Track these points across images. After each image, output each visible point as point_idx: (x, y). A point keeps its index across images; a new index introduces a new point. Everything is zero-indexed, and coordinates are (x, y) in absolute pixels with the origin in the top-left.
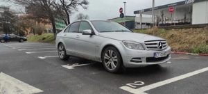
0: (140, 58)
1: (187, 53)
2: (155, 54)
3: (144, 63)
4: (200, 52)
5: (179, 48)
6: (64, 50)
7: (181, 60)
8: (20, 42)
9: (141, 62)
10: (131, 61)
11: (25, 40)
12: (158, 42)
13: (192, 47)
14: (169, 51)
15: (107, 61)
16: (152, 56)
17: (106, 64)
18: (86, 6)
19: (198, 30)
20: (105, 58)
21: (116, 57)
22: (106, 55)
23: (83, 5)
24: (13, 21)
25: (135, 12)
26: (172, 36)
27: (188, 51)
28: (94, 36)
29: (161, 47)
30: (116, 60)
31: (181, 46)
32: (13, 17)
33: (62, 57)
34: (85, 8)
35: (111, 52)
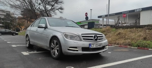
0: (76, 48)
1: (129, 47)
2: (90, 45)
3: (81, 52)
4: (139, 46)
5: (123, 43)
6: (29, 40)
7: (122, 51)
8: (13, 35)
9: (77, 51)
10: (69, 50)
11: (17, 34)
12: (94, 35)
13: (133, 42)
14: (105, 43)
15: (53, 49)
16: (88, 46)
17: (52, 51)
18: (62, 11)
19: (139, 29)
20: (52, 46)
21: (58, 46)
22: (52, 44)
23: (60, 10)
24: (11, 21)
25: (99, 17)
26: (119, 34)
27: (130, 45)
28: (46, 29)
29: (96, 40)
30: (58, 49)
31: (125, 41)
32: (12, 17)
33: (27, 45)
34: (61, 12)
35: (55, 41)
